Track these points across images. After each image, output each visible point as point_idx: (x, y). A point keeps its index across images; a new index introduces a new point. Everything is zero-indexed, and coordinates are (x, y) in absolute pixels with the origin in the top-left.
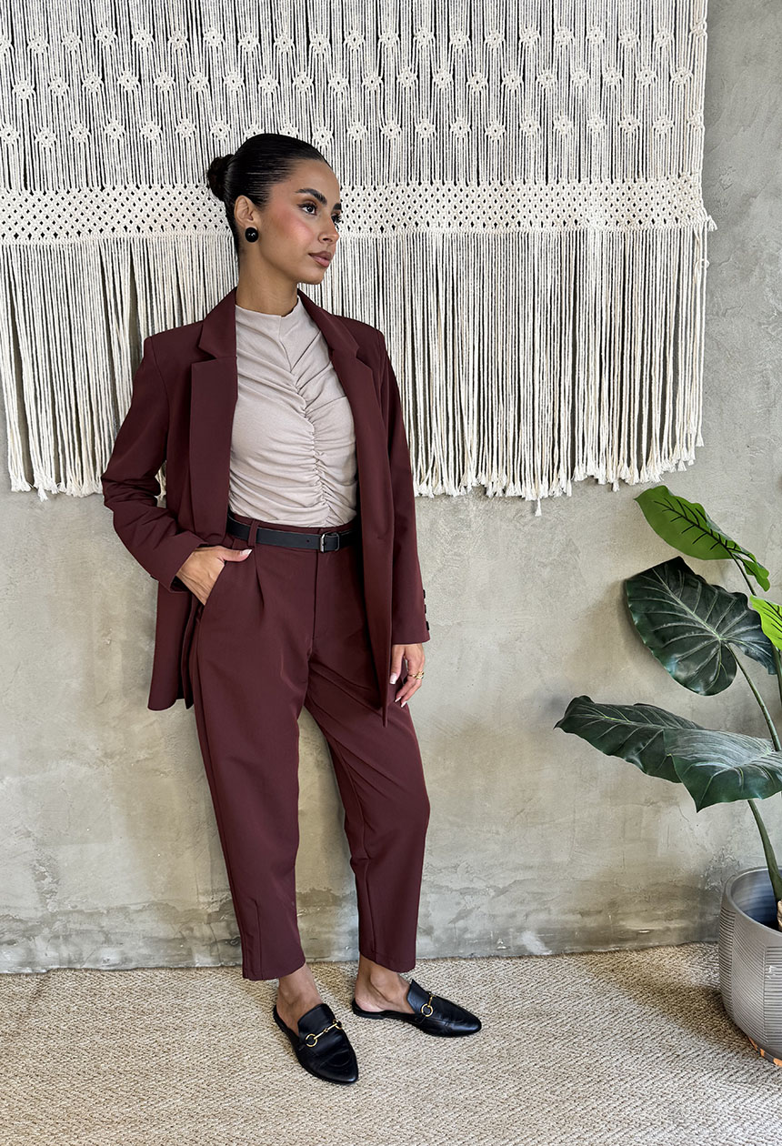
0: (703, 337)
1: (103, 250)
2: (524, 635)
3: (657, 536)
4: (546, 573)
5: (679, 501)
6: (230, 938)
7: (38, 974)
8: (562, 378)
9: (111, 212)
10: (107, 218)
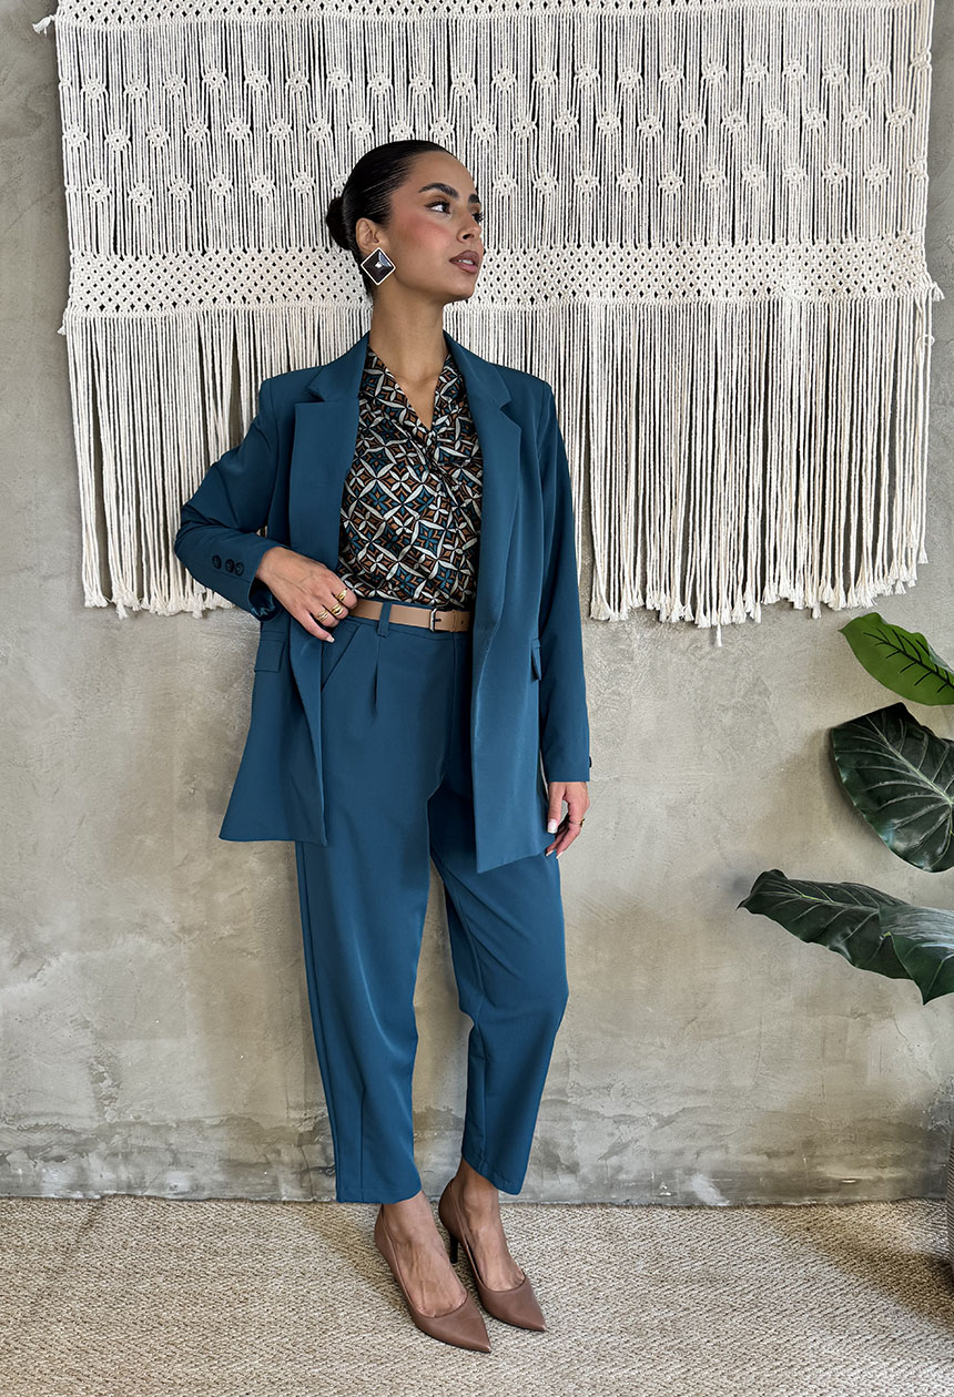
0: (927, 429)
1: (202, 324)
2: (699, 796)
3: (870, 676)
4: (727, 719)
5: (897, 633)
6: (323, 1164)
7: (90, 1201)
8: (751, 477)
9: (213, 280)
10: (207, 287)
